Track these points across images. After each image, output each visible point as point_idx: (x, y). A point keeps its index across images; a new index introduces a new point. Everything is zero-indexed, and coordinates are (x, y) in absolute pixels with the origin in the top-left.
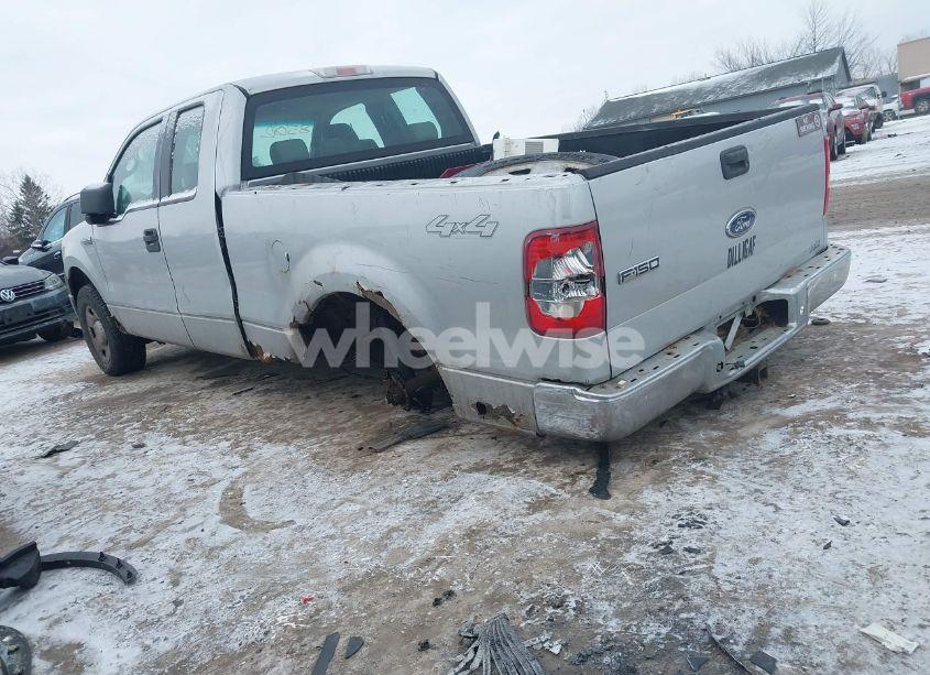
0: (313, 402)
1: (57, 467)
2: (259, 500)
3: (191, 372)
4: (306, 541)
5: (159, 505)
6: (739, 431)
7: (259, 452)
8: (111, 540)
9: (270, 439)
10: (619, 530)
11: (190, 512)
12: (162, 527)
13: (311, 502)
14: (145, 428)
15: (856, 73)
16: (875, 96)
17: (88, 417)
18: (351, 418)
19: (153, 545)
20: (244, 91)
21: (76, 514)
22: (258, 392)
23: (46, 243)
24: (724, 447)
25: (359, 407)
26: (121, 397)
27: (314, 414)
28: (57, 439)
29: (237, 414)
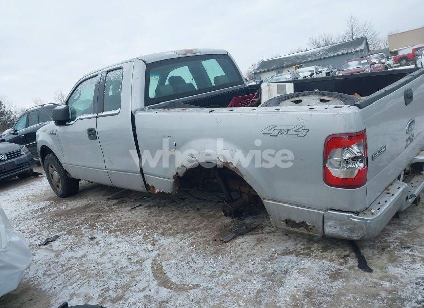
0: (176, 213)
1: (52, 251)
2: (172, 271)
3: (103, 196)
4: (213, 298)
5: (118, 274)
6: (418, 230)
7: (160, 242)
8: (100, 296)
9: (163, 234)
10: (390, 292)
11: (138, 278)
12: (127, 287)
13: (203, 273)
14: (92, 227)
15: (371, 48)
16: (384, 58)
17: (57, 221)
18: (201, 222)
19: (126, 300)
20: (144, 62)
21: (74, 279)
22: (145, 207)
23: (16, 131)
24: (415, 240)
25: (202, 215)
26: (71, 210)
27: (179, 219)
28: (46, 234)
29: (139, 220)
